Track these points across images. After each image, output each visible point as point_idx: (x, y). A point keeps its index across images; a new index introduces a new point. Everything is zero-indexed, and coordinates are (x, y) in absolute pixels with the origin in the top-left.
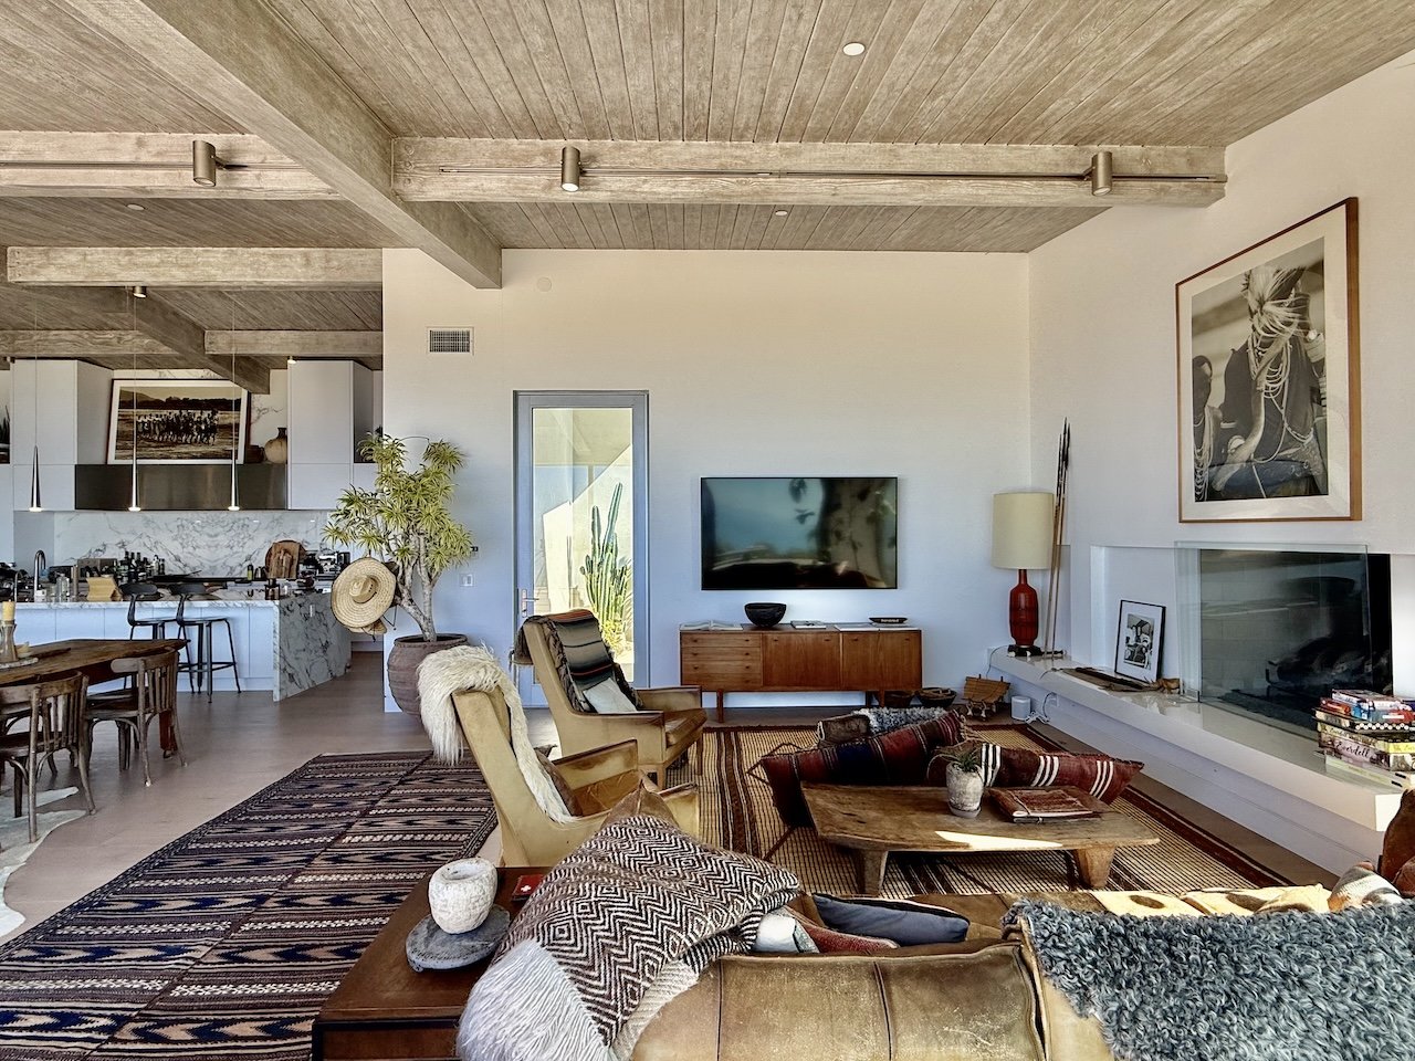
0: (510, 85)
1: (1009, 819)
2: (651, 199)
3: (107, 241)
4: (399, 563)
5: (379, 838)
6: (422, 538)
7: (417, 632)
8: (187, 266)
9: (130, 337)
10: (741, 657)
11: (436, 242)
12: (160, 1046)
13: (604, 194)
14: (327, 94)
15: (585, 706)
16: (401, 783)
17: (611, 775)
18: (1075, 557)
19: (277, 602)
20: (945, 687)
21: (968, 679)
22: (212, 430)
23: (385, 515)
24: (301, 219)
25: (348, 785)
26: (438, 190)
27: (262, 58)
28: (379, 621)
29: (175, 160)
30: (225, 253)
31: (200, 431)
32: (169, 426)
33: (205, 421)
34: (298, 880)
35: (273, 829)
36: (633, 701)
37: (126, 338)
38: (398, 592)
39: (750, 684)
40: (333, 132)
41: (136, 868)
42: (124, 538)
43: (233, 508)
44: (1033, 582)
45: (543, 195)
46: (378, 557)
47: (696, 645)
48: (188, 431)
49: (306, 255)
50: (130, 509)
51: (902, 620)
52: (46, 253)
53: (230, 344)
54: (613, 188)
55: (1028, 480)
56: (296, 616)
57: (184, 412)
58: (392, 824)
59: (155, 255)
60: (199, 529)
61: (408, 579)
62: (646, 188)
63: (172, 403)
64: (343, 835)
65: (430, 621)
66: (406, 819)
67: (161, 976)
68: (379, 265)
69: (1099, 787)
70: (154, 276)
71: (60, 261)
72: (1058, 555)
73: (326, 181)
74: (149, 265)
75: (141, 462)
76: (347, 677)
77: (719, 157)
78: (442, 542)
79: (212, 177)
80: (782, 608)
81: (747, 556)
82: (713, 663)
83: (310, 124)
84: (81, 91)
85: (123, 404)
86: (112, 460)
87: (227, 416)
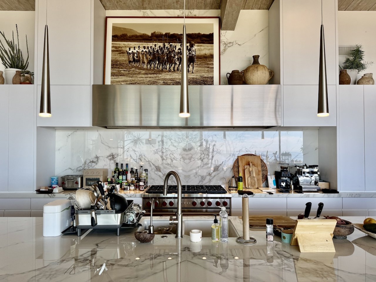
22: (191, 60)
32: (156, 56)
42: (114, 151)
48: (171, 61)
63: (156, 37)
85: (115, 38)
87: (202, 48)
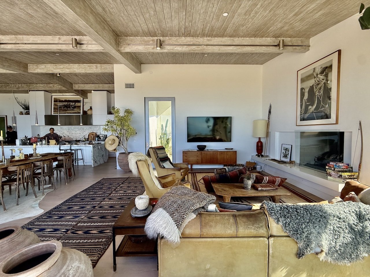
0: (145, 24)
1: (258, 190)
2: (177, 51)
3: (51, 63)
4: (120, 136)
5: (119, 195)
6: (124, 130)
7: (124, 152)
8: (69, 68)
9: (56, 86)
10: (196, 157)
11: (127, 62)
12: (77, 235)
13: (166, 50)
14: (103, 26)
15: (163, 167)
16: (122, 184)
17: (170, 181)
18: (272, 134)
19: (92, 145)
20: (242, 164)
21: (247, 162)
22: (75, 107)
23: (116, 125)
24: (95, 57)
25: (110, 184)
26: (128, 49)
27: (89, 17)
28: (115, 149)
29: (67, 43)
30: (77, 65)
31: (72, 107)
32: (65, 106)
33: (73, 105)
34: (102, 203)
35: (95, 193)
36: (173, 166)
37: (55, 86)
38: (119, 143)
39: (198, 163)
40: (105, 35)
41: (66, 201)
43: (81, 124)
44: (262, 140)
45: (152, 51)
46: (115, 135)
47: (186, 154)
48: (69, 107)
49: (96, 66)
50: (58, 125)
51: (232, 149)
52: (37, 66)
53: (79, 87)
54: (168, 49)
55: (261, 117)
56: (96, 149)
57: (68, 103)
58: (121, 192)
59: (62, 66)
60: (73, 130)
61: (122, 140)
62: (176, 49)
63: (66, 101)
64: (111, 194)
65: (127, 149)
66: (124, 191)
67: (75, 222)
68: (113, 68)
69: (277, 183)
70: (62, 71)
71: (40, 67)
72: (268, 134)
73: (103, 47)
74: (61, 68)
75: (60, 114)
76: (107, 162)
77: (193, 41)
78: (129, 131)
79: (76, 47)
80: (205, 146)
81: (196, 136)
82: (190, 158)
83: (99, 33)
84: (46, 26)
85: (54, 101)
86: (53, 114)
87: (78, 104)
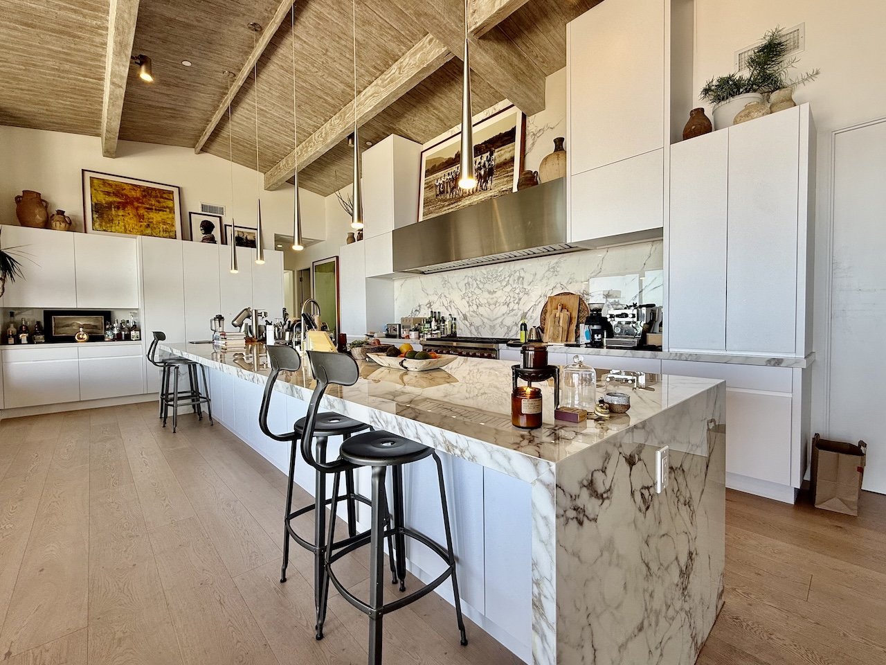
22: (489, 172)
31: (480, 177)
33: (484, 166)
42: (434, 298)
85: (428, 173)
86: (421, 219)
87: (502, 152)
